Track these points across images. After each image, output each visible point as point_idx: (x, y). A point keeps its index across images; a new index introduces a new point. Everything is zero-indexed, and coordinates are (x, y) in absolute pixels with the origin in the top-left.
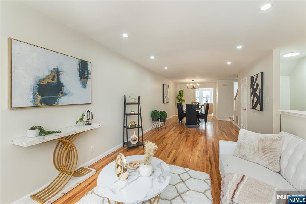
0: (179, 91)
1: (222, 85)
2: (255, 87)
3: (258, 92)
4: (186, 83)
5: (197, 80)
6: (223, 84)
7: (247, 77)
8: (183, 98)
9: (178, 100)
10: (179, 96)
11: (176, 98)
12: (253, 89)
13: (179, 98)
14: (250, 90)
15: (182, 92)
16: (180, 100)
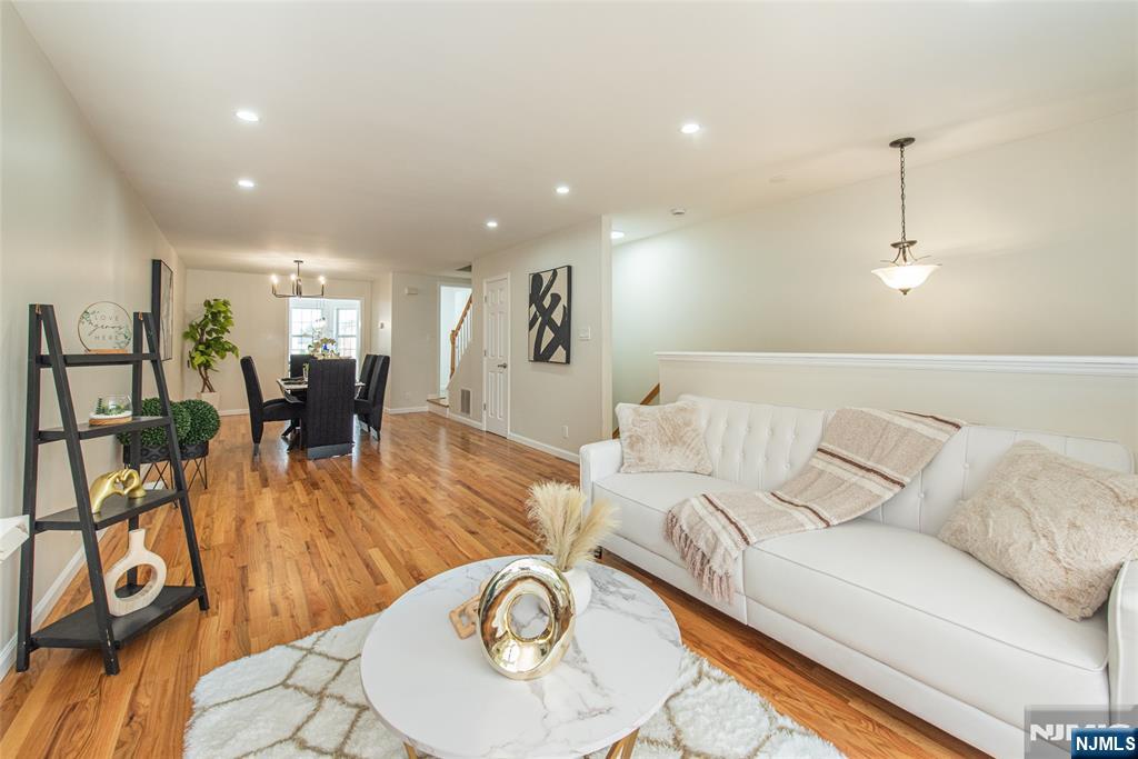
0: (208, 304)
1: (406, 291)
2: (547, 302)
3: (557, 316)
4: (265, 271)
5: (320, 262)
6: (409, 289)
7: (509, 274)
8: (226, 337)
9: (201, 347)
10: (202, 326)
11: (186, 335)
12: (540, 307)
13: (206, 336)
14: (526, 311)
15: (223, 308)
16: (208, 346)
